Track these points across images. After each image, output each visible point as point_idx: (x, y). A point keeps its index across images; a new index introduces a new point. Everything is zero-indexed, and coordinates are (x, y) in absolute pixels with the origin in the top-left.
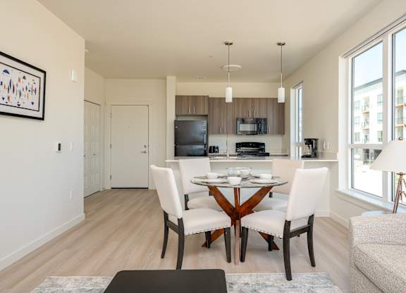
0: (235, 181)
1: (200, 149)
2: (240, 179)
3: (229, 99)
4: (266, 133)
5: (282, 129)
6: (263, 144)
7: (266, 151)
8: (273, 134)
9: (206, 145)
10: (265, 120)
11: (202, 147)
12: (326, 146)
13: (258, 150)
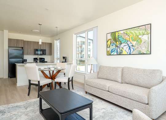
0: (53, 69)
1: (21, 61)
2: (54, 68)
3: (40, 43)
4: (45, 54)
5: (51, 53)
6: (44, 59)
7: (45, 61)
8: (48, 55)
9: (23, 59)
10: (45, 50)
11: (21, 59)
12: (69, 59)
13: (42, 61)
